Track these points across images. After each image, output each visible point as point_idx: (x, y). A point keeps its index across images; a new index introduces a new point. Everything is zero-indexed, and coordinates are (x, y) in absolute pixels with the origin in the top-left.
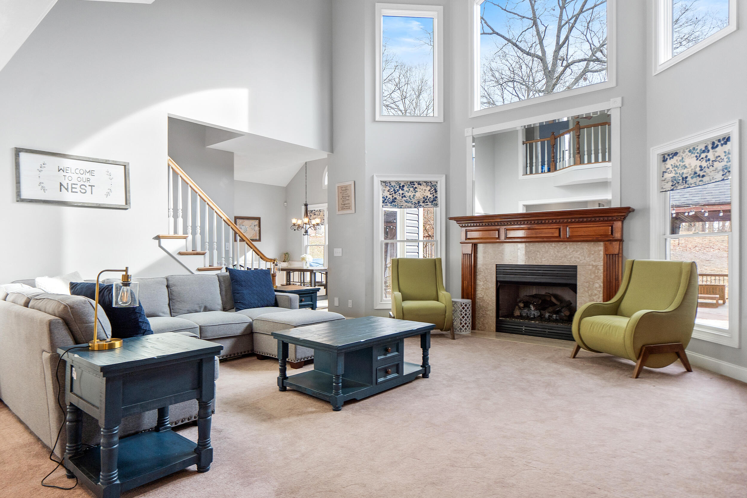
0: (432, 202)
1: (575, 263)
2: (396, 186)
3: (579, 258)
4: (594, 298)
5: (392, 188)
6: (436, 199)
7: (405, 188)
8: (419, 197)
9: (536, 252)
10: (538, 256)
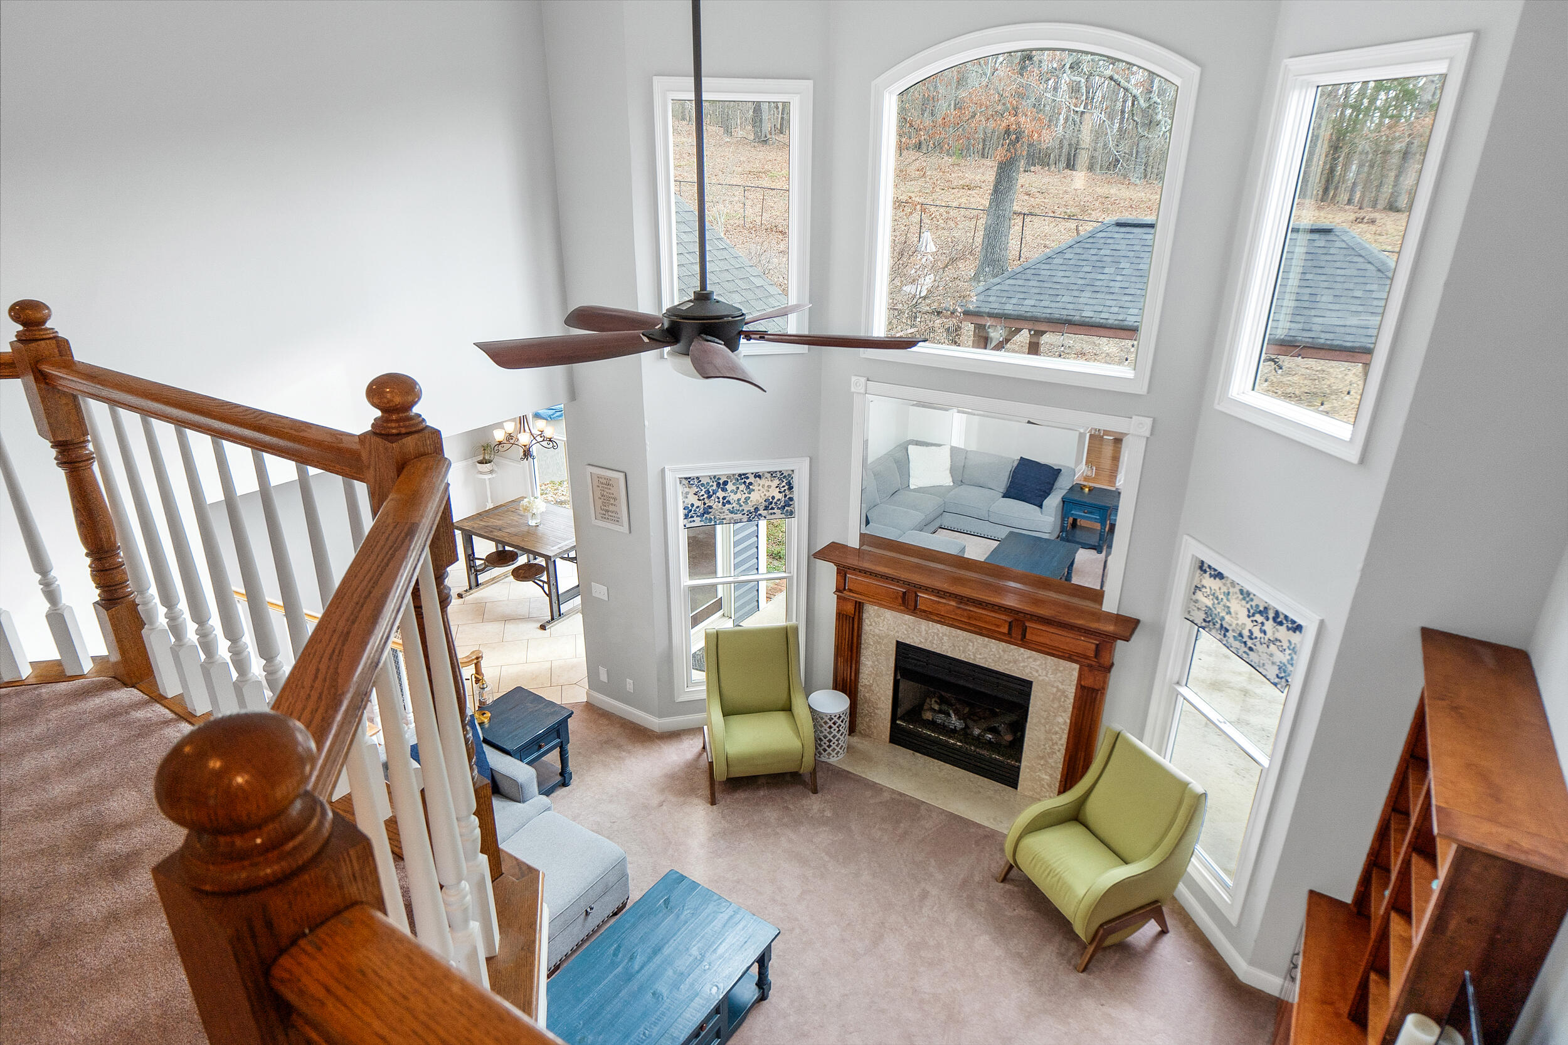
0: (784, 507)
1: (1029, 677)
2: (711, 484)
3: (1037, 671)
4: (1053, 737)
5: (703, 488)
6: (791, 503)
7: (730, 487)
8: (758, 501)
9: (967, 641)
10: (970, 648)
